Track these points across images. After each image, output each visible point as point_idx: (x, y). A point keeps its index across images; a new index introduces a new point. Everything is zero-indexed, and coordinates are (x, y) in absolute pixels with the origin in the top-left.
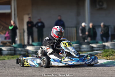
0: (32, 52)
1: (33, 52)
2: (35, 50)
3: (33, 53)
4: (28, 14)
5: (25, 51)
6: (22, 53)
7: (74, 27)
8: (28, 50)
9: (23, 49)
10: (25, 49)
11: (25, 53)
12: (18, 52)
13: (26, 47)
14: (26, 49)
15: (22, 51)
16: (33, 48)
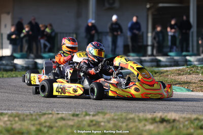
0: (21, 68)
1: (23, 67)
2: (26, 64)
3: (23, 69)
4: (8, 13)
5: (12, 66)
6: (8, 68)
7: (73, 33)
8: (16, 64)
9: (9, 63)
10: (11, 63)
11: (12, 67)
12: (2, 67)
13: (13, 60)
14: (13, 63)
15: (7, 65)
16: (23, 61)
